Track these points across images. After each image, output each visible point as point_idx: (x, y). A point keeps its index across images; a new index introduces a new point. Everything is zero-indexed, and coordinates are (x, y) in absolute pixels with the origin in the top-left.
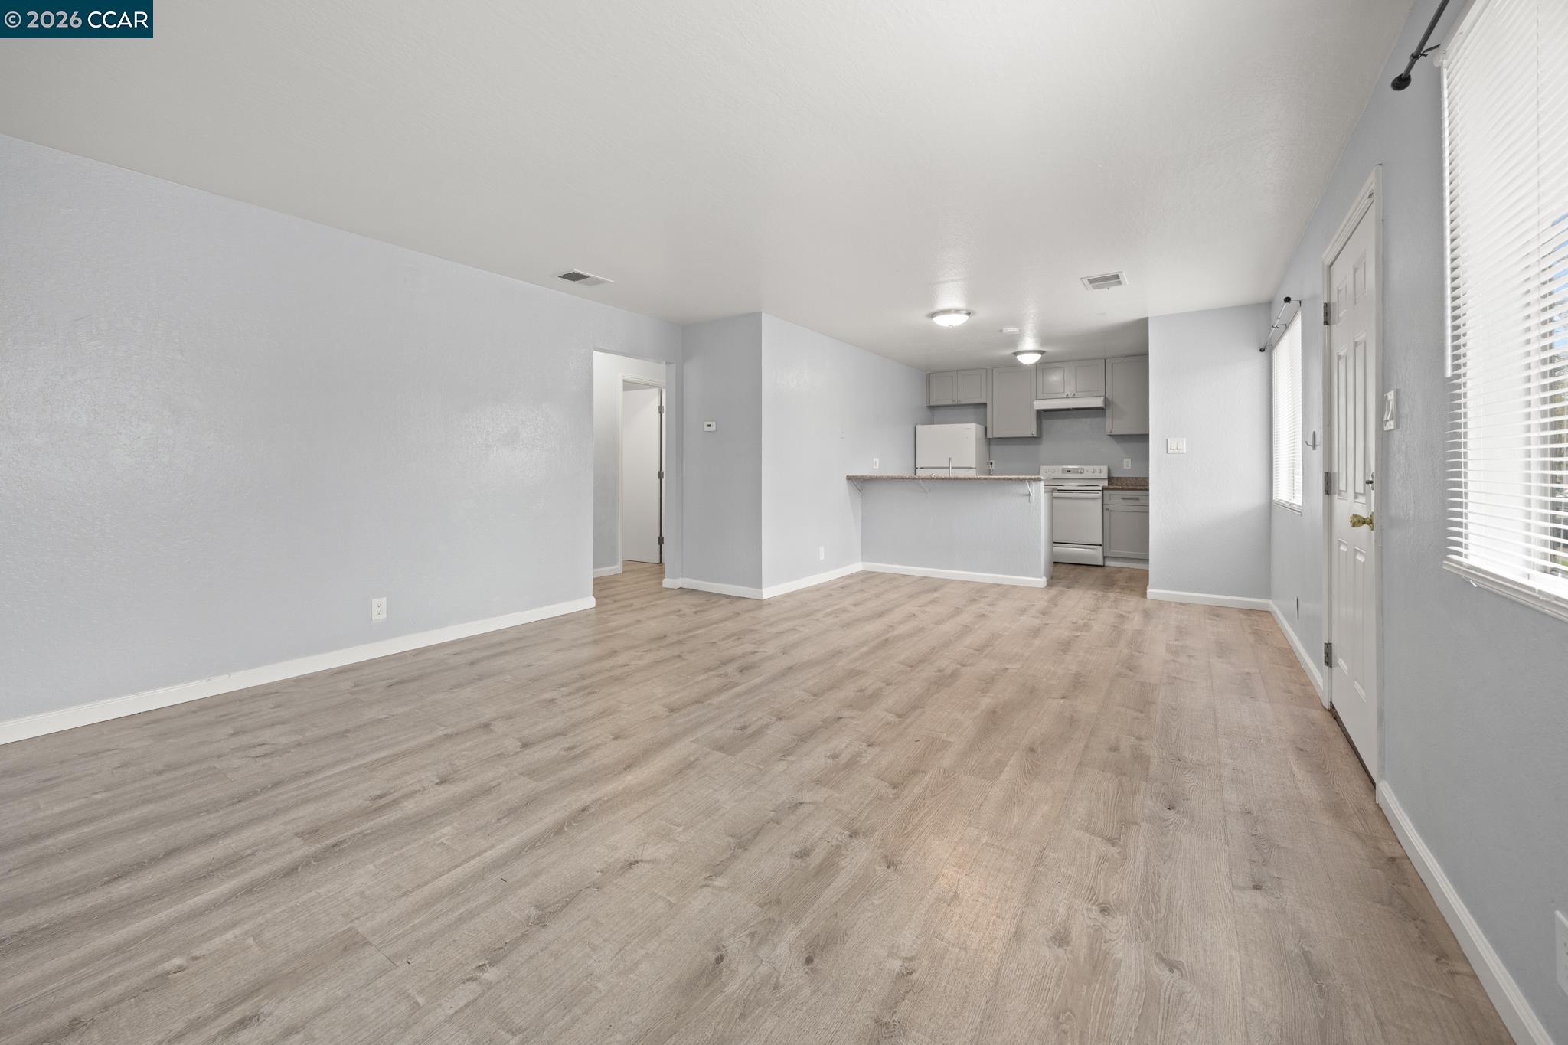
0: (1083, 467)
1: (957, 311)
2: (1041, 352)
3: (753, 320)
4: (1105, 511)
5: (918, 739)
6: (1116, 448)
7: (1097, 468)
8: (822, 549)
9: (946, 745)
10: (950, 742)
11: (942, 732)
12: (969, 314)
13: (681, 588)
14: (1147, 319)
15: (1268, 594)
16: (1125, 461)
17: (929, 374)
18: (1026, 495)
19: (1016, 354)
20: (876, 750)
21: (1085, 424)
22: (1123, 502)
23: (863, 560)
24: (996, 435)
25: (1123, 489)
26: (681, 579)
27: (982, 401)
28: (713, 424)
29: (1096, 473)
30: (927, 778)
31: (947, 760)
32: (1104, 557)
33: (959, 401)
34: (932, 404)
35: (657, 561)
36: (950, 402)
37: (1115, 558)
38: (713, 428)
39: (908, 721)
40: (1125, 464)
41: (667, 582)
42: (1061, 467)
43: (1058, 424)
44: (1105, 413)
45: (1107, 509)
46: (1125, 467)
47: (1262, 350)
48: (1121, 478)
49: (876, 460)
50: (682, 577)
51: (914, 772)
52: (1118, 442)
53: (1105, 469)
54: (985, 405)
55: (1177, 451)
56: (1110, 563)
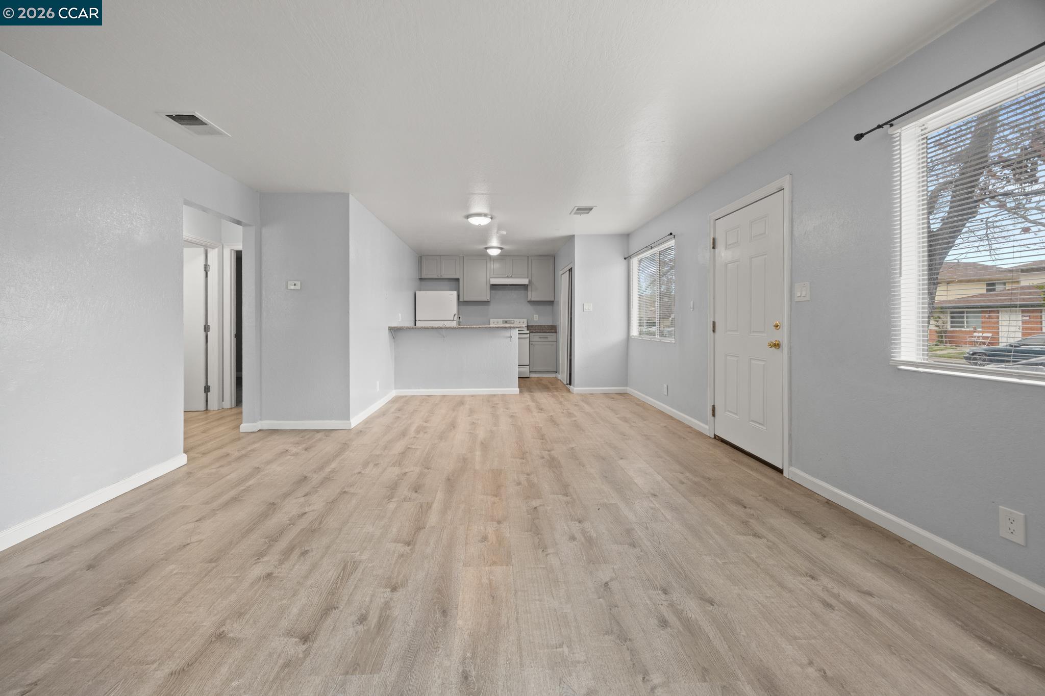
0: (514, 319)
1: (485, 215)
2: (501, 249)
3: (343, 198)
4: (531, 345)
6: (530, 309)
7: (522, 320)
8: (378, 382)
12: (492, 218)
13: (260, 430)
14: (573, 236)
15: (626, 385)
16: (535, 316)
17: (421, 257)
18: (509, 337)
19: (486, 248)
21: (514, 294)
22: (539, 340)
23: (395, 389)
24: (465, 300)
25: (540, 332)
26: (260, 421)
27: (457, 277)
28: (298, 283)
29: (521, 323)
32: (530, 372)
33: (441, 276)
34: (423, 277)
35: (203, 408)
36: (435, 277)
37: (535, 372)
38: (298, 287)
40: (535, 318)
41: (245, 427)
42: (502, 320)
43: (500, 293)
44: (527, 288)
45: (532, 344)
46: (535, 320)
47: (625, 259)
48: (533, 326)
49: (400, 315)
50: (261, 420)
52: (531, 305)
53: (525, 320)
54: (458, 280)
55: (588, 311)
56: (533, 375)
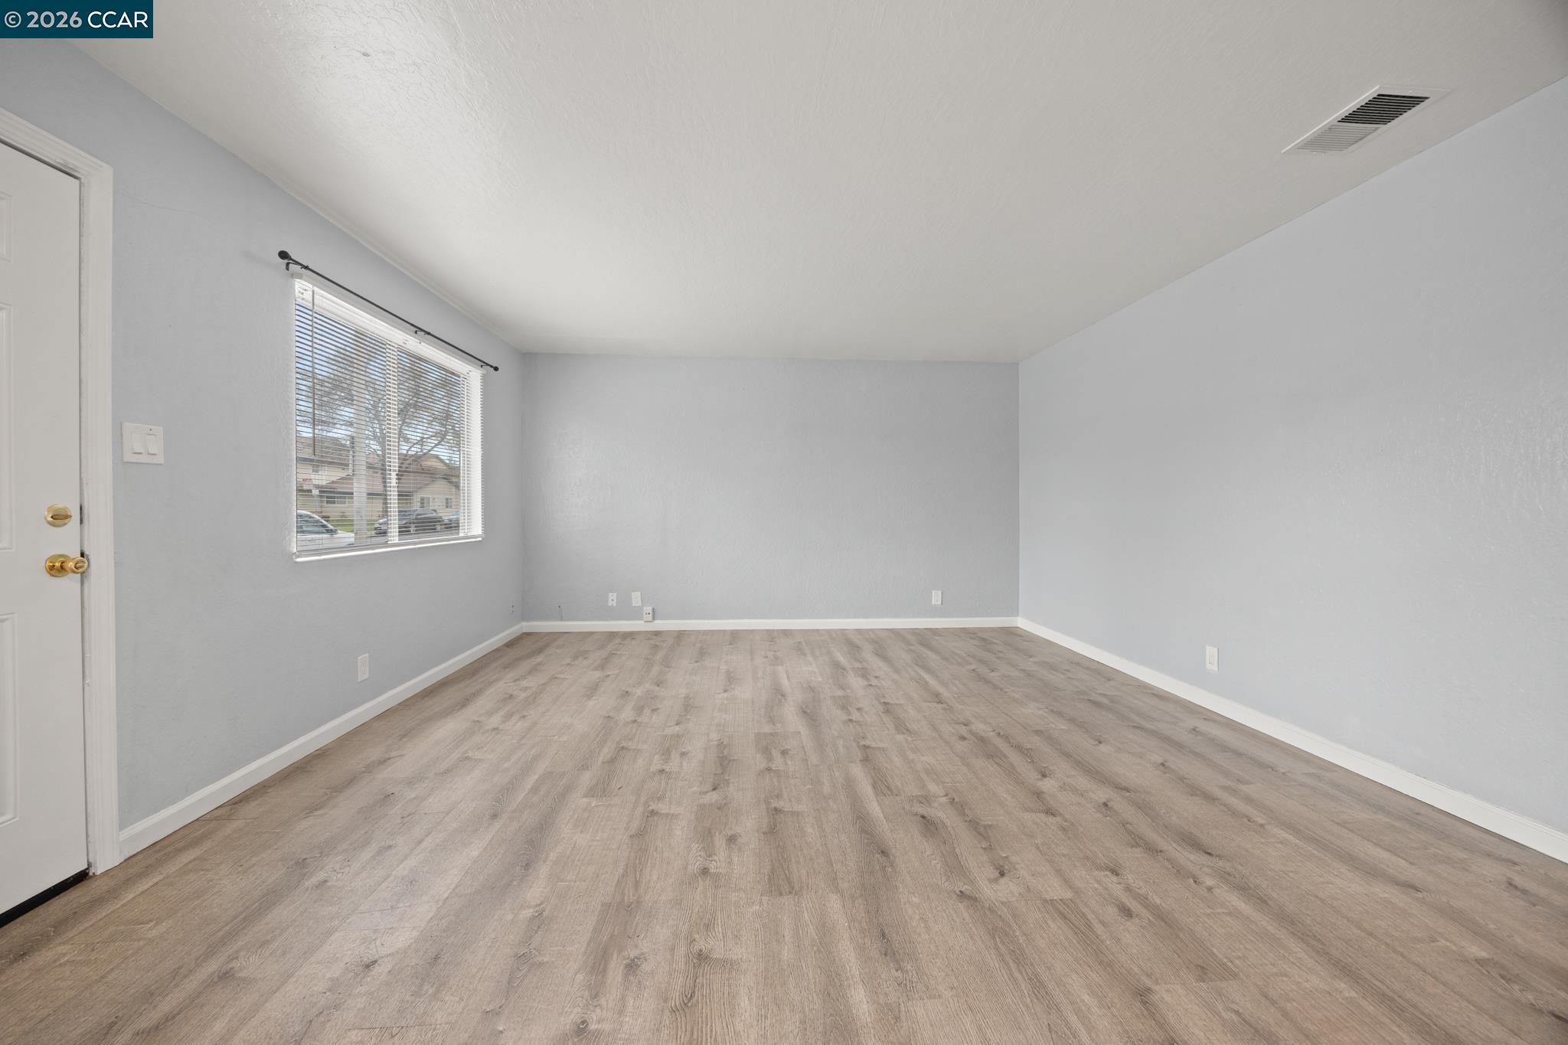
5: (621, 790)
9: (590, 793)
10: (586, 797)
11: (597, 806)
20: (654, 768)
30: (601, 759)
31: (587, 779)
39: (640, 809)
51: (612, 761)
